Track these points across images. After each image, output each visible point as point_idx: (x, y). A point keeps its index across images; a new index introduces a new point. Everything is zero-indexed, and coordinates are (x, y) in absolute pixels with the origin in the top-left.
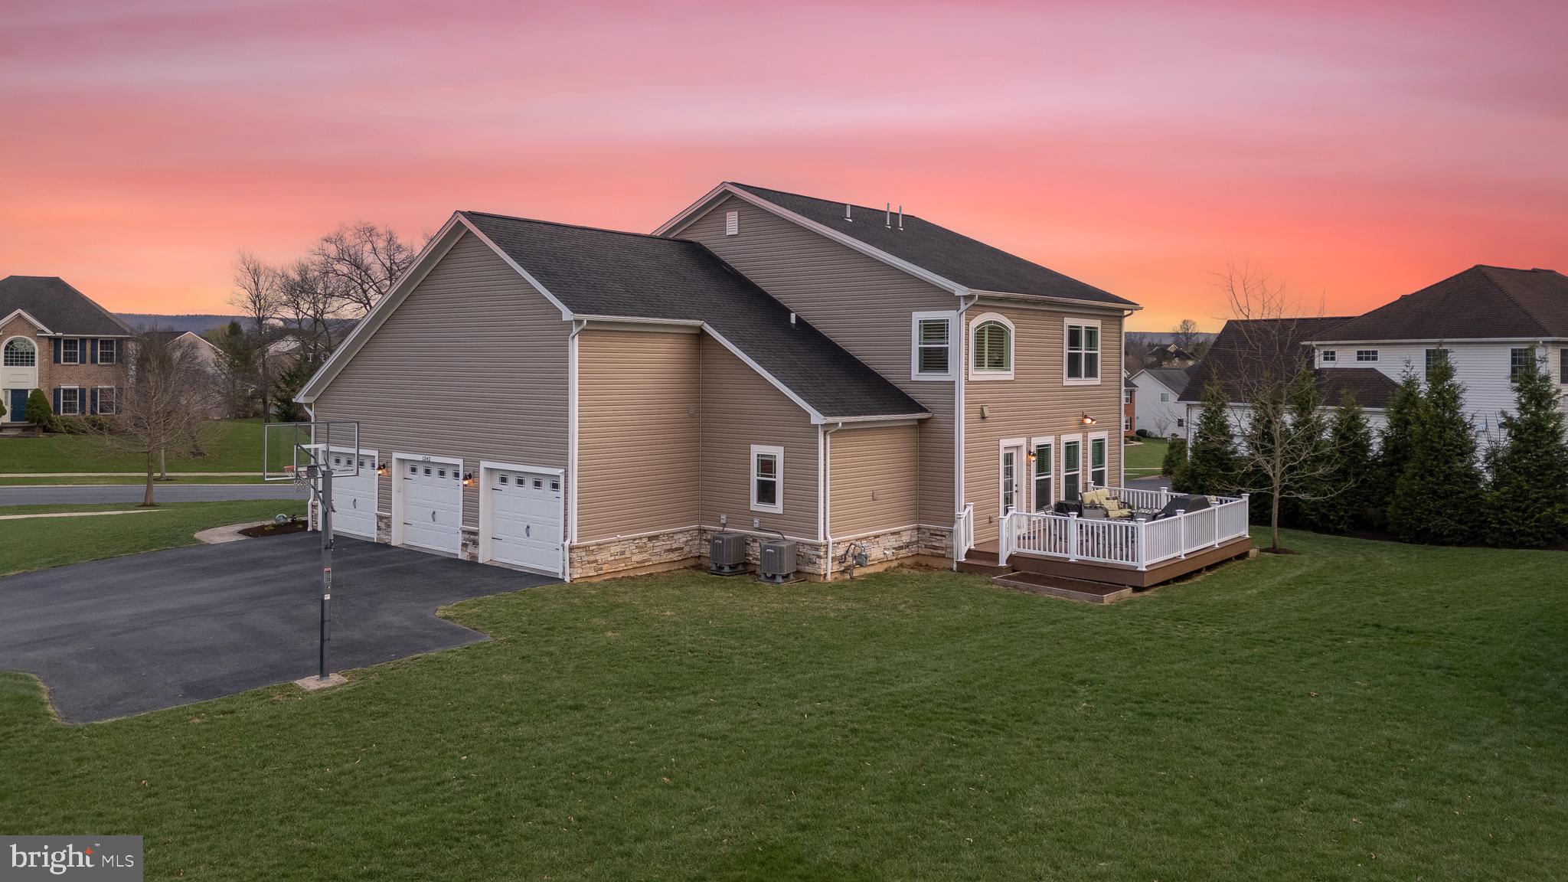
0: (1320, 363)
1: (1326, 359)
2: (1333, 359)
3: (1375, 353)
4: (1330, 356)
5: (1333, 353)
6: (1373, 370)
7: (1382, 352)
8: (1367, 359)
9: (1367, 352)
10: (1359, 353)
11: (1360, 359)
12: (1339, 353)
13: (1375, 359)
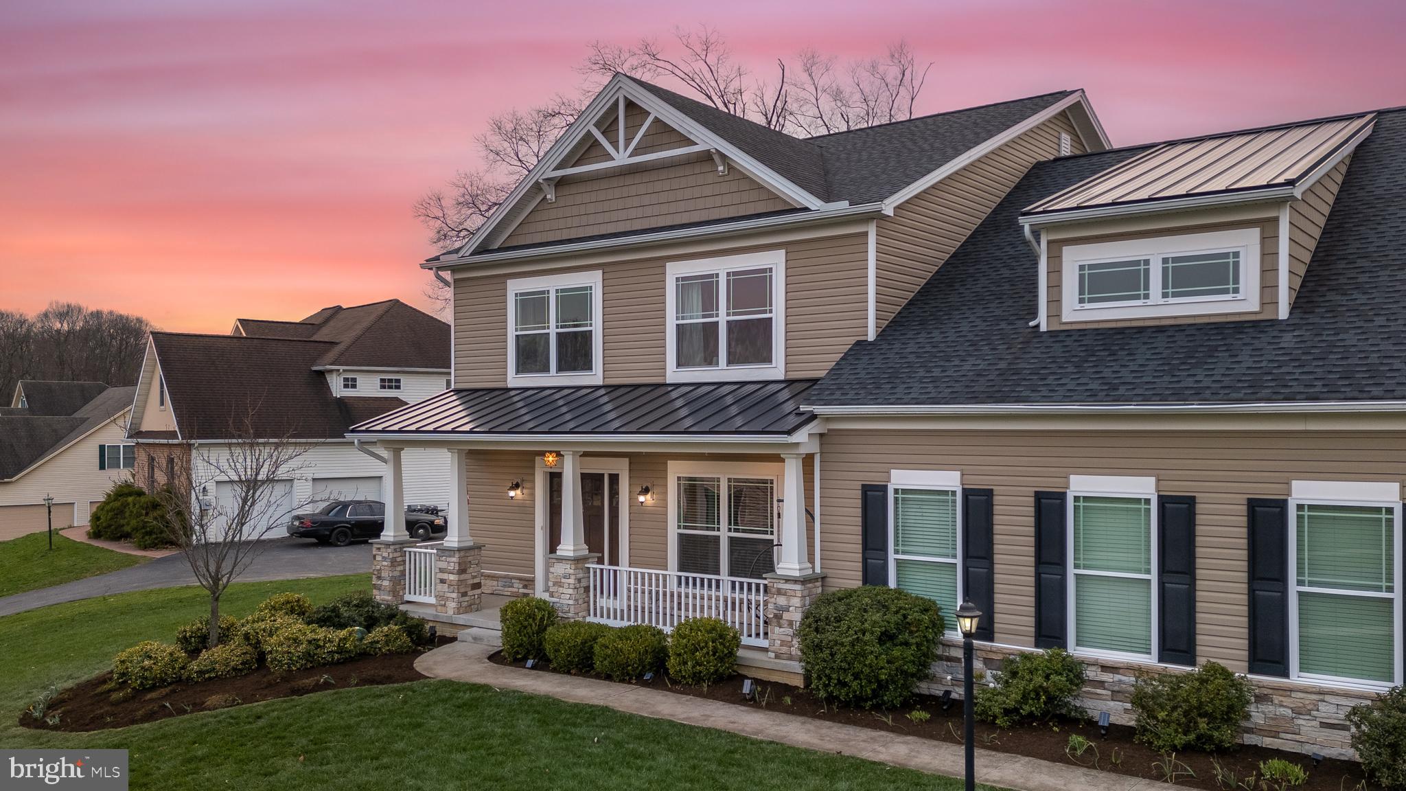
0: (338, 391)
1: (346, 386)
2: (354, 386)
3: (398, 381)
4: (350, 383)
5: (354, 380)
6: (398, 400)
7: (404, 380)
8: (390, 387)
9: (390, 381)
10: (382, 381)
11: (383, 387)
12: (361, 380)
13: (398, 387)
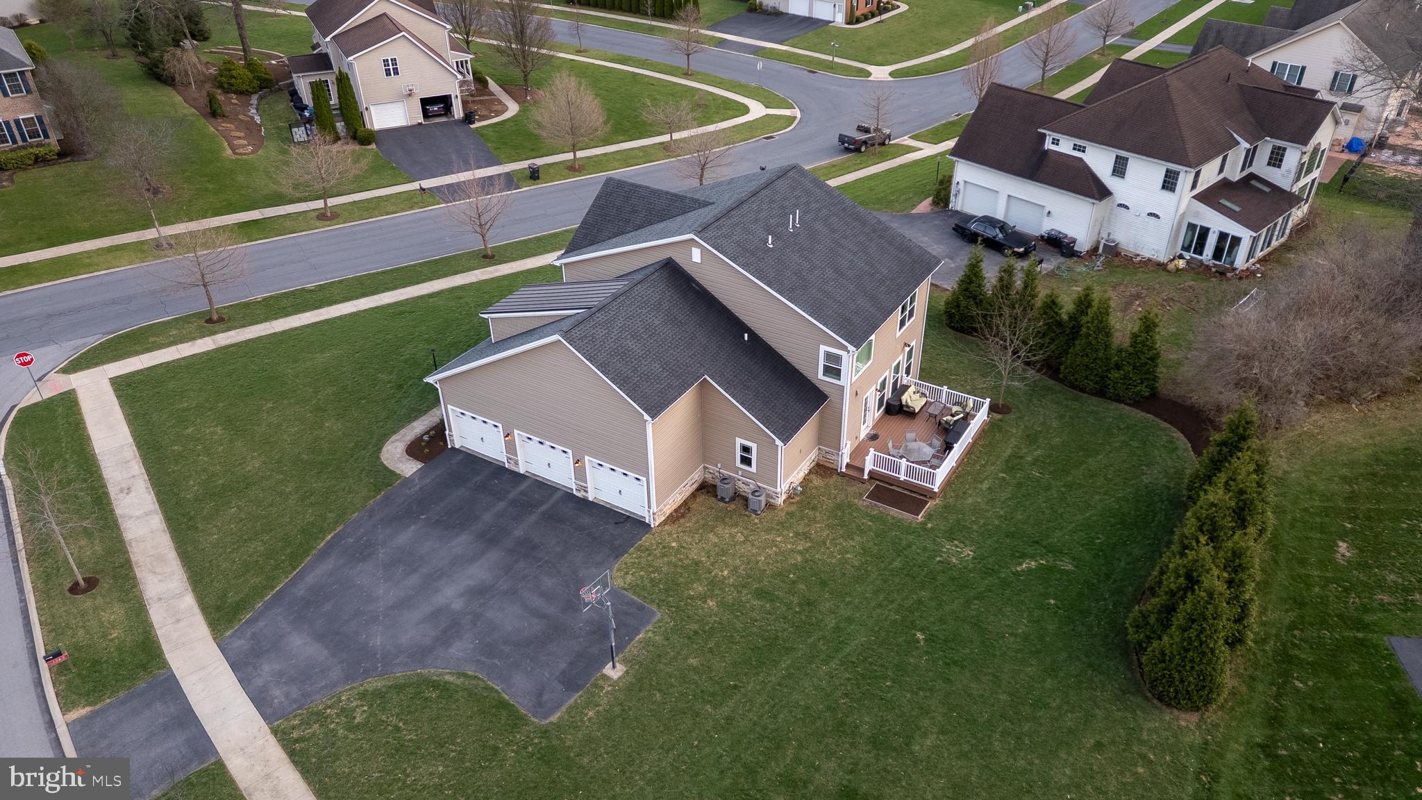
0: (1048, 145)
1: (1053, 143)
2: (1057, 144)
3: (1085, 147)
4: (1055, 142)
5: (1058, 140)
6: (1081, 160)
7: (1089, 148)
8: (1079, 150)
9: (1080, 146)
10: (1075, 145)
11: (1074, 149)
12: (1062, 141)
13: (1084, 151)
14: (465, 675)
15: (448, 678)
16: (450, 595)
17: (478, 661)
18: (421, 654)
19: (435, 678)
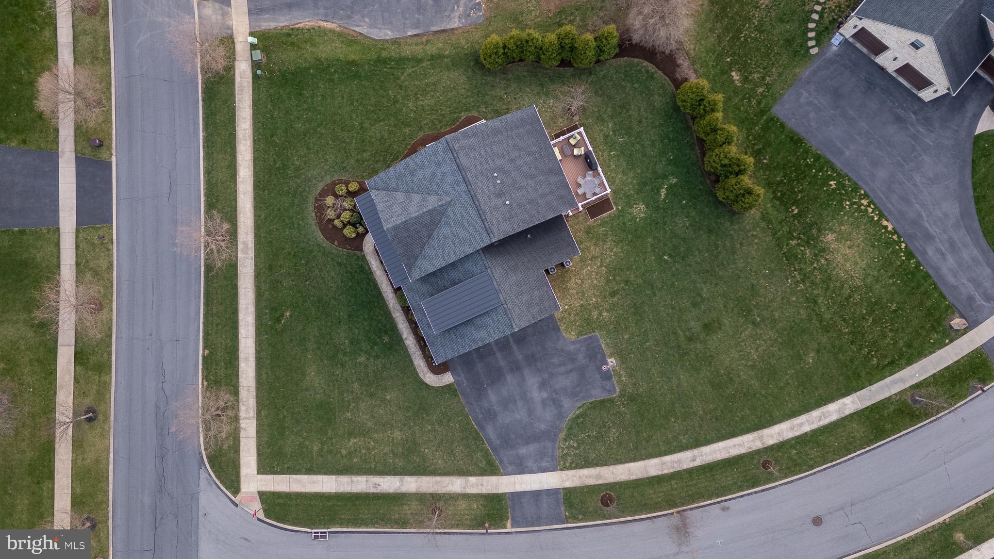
14: (580, 407)
15: (578, 412)
16: (537, 395)
17: (577, 400)
18: (560, 416)
19: (574, 416)
